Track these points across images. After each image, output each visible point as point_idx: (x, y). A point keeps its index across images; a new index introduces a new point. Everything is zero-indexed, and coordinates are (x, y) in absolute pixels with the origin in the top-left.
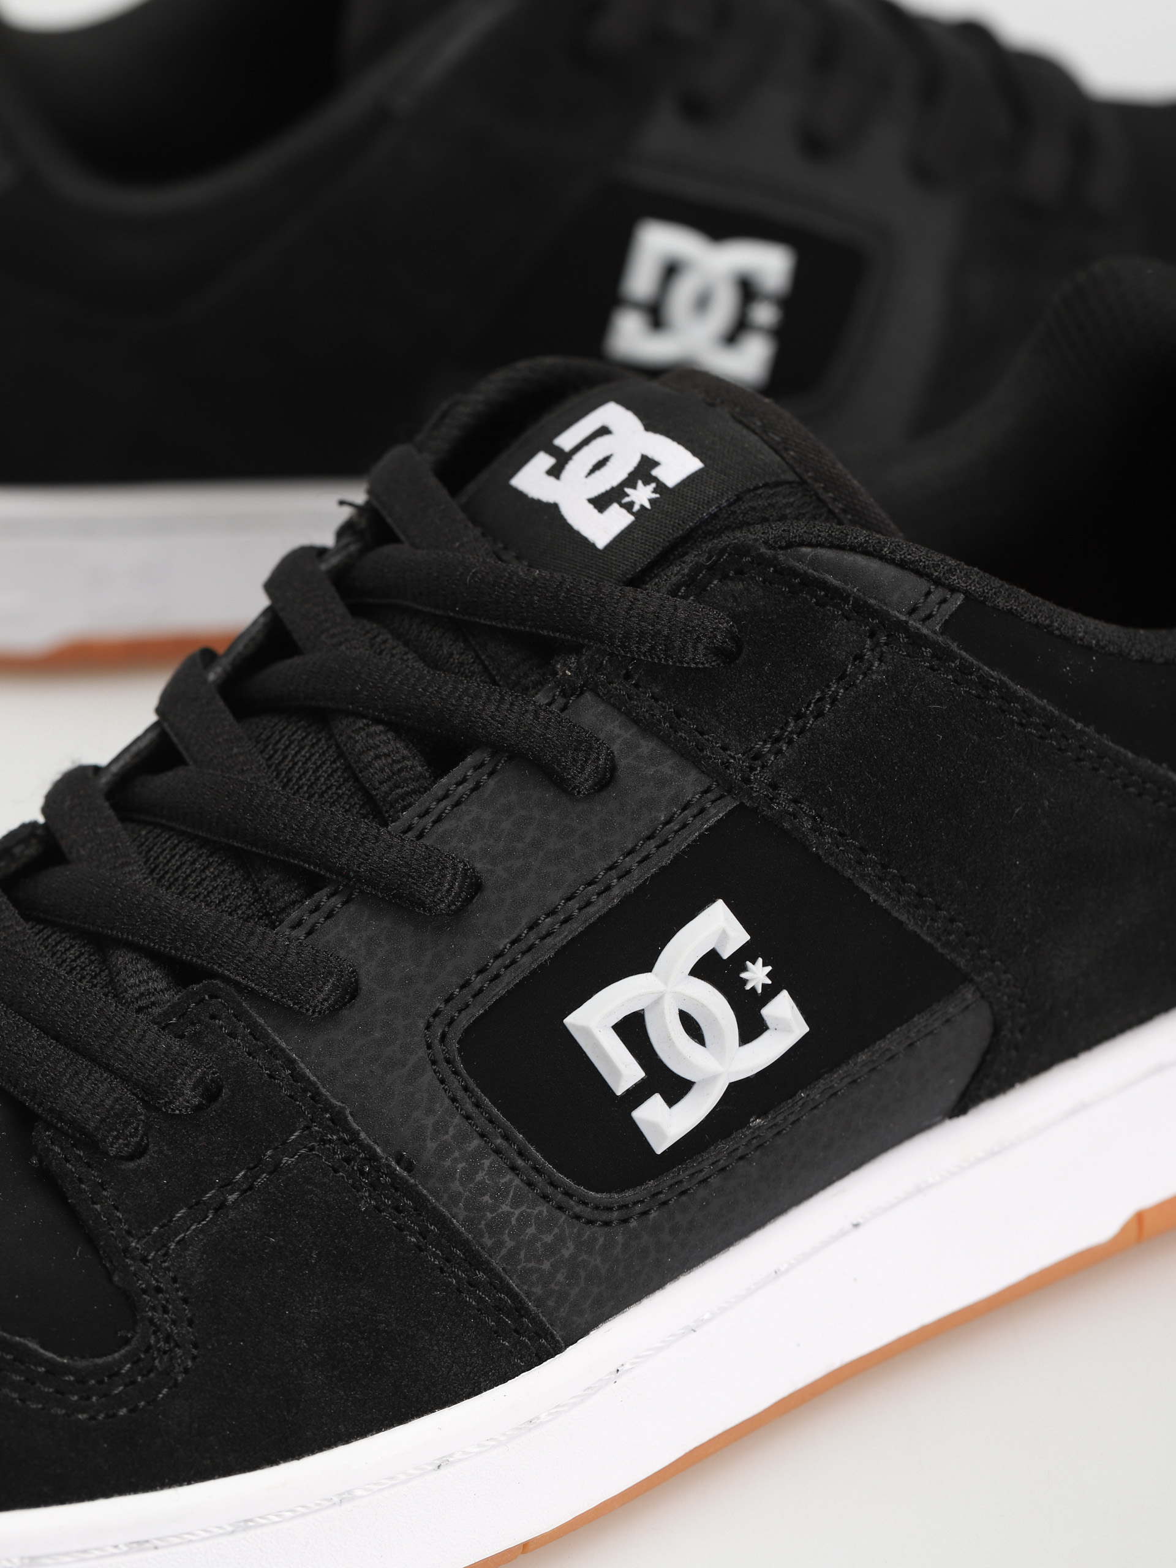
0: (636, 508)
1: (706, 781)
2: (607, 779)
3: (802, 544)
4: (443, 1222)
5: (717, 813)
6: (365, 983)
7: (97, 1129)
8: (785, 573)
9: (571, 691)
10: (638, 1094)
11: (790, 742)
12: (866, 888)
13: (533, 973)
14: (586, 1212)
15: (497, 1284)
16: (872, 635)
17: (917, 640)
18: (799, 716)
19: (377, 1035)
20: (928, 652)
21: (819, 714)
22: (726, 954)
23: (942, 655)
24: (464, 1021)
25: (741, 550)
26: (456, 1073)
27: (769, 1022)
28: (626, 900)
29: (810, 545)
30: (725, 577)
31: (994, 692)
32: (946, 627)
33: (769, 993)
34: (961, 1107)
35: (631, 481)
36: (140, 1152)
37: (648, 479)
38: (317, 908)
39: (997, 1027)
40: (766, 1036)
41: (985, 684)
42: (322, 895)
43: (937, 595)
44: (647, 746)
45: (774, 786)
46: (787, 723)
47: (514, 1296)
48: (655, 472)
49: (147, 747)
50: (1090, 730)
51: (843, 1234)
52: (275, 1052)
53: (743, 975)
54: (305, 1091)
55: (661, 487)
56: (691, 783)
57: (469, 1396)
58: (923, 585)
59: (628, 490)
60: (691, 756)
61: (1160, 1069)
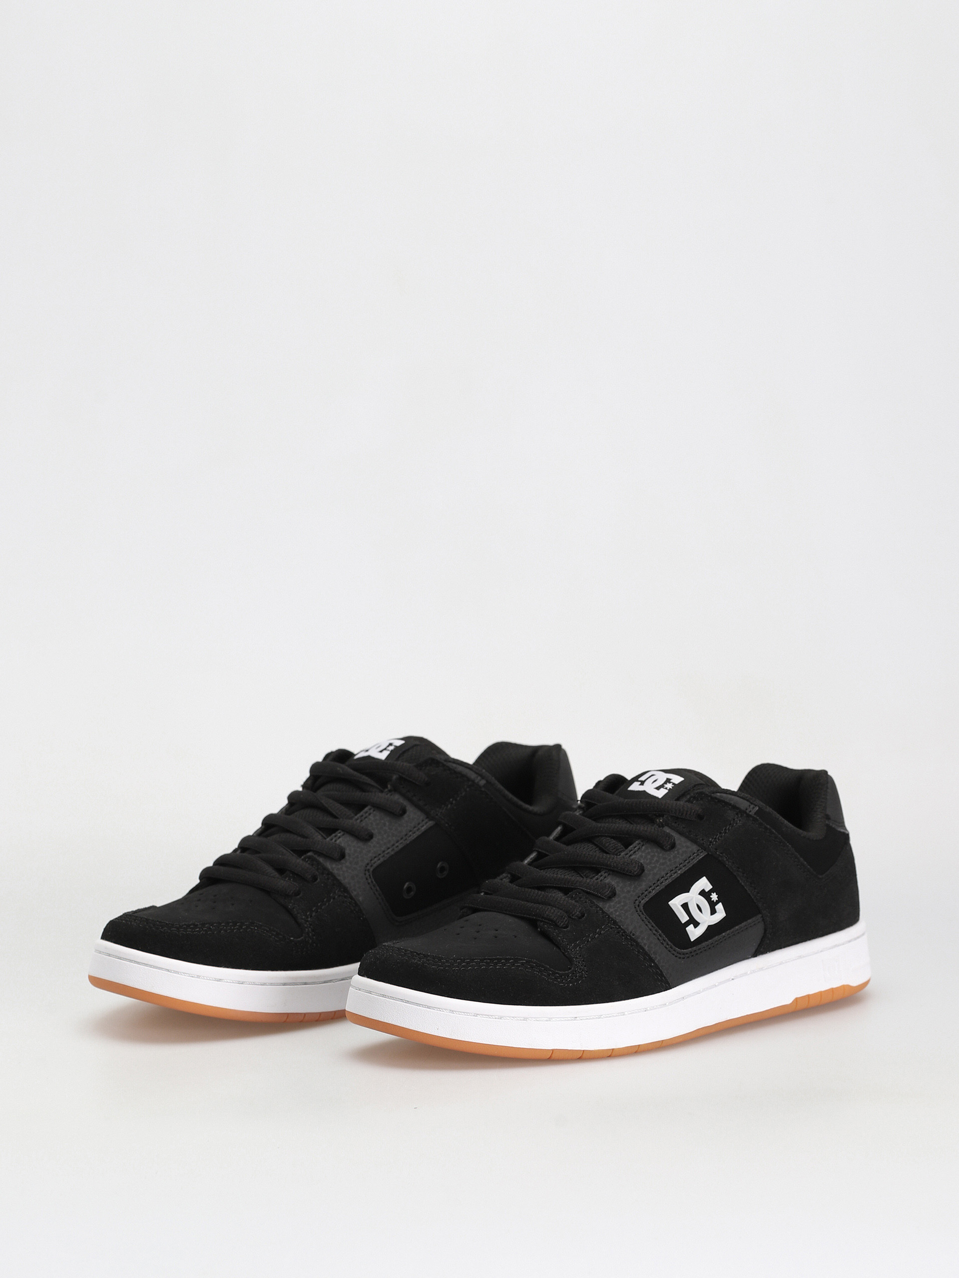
0: (668, 788)
1: (698, 848)
2: (673, 846)
3: (717, 793)
4: (643, 949)
5: (702, 855)
6: (617, 892)
7: (557, 920)
8: (712, 798)
9: (661, 825)
10: (687, 924)
11: (719, 839)
12: (739, 879)
13: (660, 891)
14: (676, 954)
15: (657, 967)
16: (737, 814)
17: (748, 816)
18: (720, 833)
19: (622, 904)
20: (751, 819)
21: (726, 833)
22: (707, 891)
23: (755, 820)
24: (643, 902)
25: (702, 793)
26: (643, 914)
27: (717, 911)
28: (682, 875)
29: (719, 793)
30: (697, 800)
31: (768, 831)
32: (755, 814)
33: (717, 902)
34: (755, 955)
35: (665, 783)
36: (566, 927)
37: (670, 783)
38: (602, 876)
39: (765, 930)
40: (716, 914)
41: (766, 828)
42: (602, 873)
43: (752, 806)
44: (683, 839)
45: (716, 849)
46: (718, 835)
47: (661, 971)
48: (671, 781)
49: (534, 857)
50: (790, 846)
51: (728, 980)
52: (597, 907)
53: (711, 896)
54: (606, 916)
55: (673, 784)
56: (695, 848)
57: (652, 994)
58: (748, 803)
59: (665, 785)
60: (694, 841)
61: (800, 957)
